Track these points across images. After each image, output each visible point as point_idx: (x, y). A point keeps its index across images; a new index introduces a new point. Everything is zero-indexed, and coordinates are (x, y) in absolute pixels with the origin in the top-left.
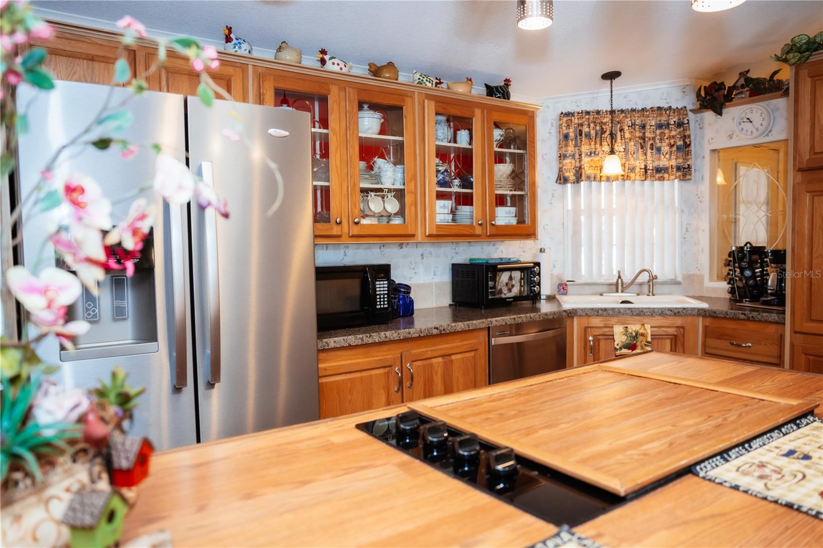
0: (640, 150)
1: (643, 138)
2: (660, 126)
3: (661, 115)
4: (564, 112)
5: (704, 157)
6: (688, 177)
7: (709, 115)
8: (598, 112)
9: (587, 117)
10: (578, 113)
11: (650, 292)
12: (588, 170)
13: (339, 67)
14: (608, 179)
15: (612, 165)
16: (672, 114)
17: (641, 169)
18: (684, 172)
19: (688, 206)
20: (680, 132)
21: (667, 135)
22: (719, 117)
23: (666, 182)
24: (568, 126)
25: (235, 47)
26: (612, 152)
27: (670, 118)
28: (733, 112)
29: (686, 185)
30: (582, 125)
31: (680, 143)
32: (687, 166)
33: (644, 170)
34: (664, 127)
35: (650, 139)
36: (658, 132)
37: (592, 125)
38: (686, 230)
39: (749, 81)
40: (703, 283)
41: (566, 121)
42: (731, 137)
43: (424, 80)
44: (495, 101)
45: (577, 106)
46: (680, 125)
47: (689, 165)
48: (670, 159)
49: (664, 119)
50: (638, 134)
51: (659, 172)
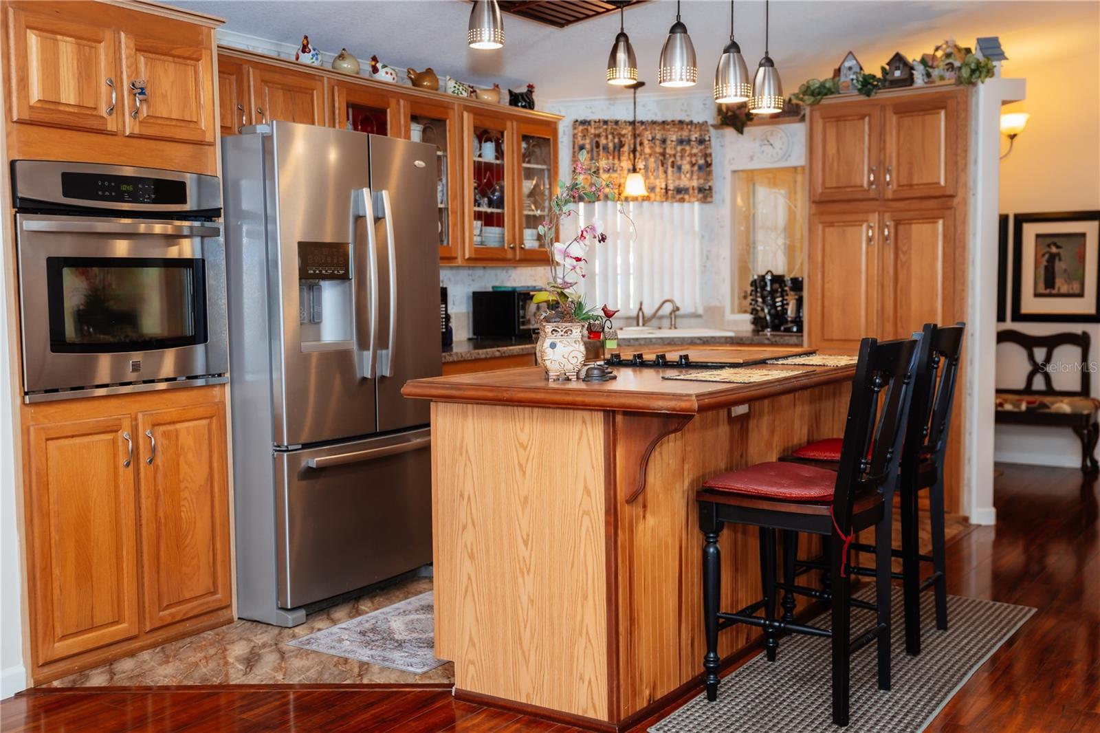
0: (661, 168)
1: (663, 154)
2: (681, 142)
3: (682, 129)
4: (579, 120)
5: (724, 178)
6: (709, 199)
7: (730, 132)
8: (617, 122)
9: (605, 127)
10: (595, 122)
11: (671, 325)
12: (606, 189)
13: (392, 77)
14: (626, 199)
15: (635, 185)
16: (693, 129)
17: (661, 189)
18: (705, 193)
19: (708, 231)
20: (701, 150)
21: (688, 152)
22: (740, 135)
23: (686, 205)
24: (584, 137)
26: (634, 170)
27: (692, 133)
28: (755, 133)
29: (707, 207)
30: (599, 136)
31: (701, 162)
32: (707, 188)
33: (664, 191)
34: (685, 143)
35: (670, 156)
36: (679, 148)
37: (610, 137)
38: (707, 257)
40: (724, 316)
41: (582, 130)
42: (752, 158)
43: (461, 88)
44: (520, 111)
45: (592, 113)
46: (701, 141)
47: (710, 187)
48: (691, 179)
49: (685, 134)
50: (658, 150)
51: (680, 193)
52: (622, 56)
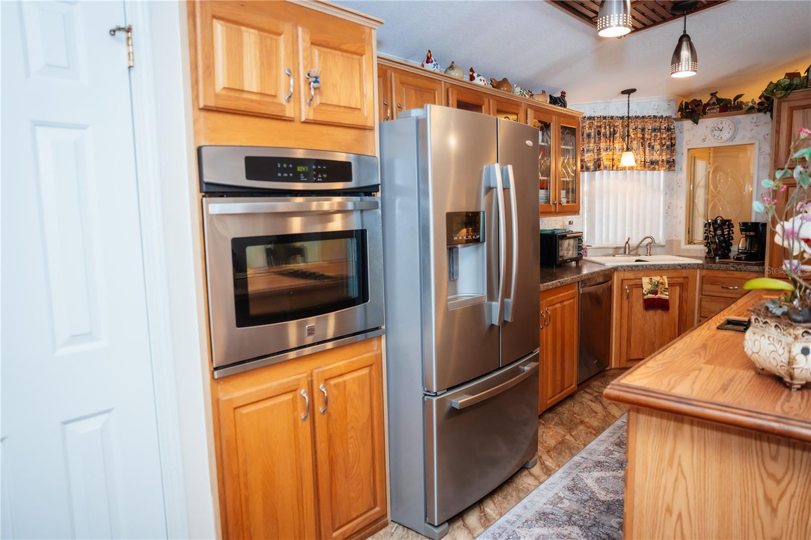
0: (641, 148)
1: (643, 138)
2: (654, 130)
3: (656, 121)
4: (587, 117)
5: (682, 154)
6: (672, 168)
7: (688, 124)
8: (612, 118)
9: (604, 121)
10: (598, 118)
11: (647, 253)
12: (606, 162)
13: (484, 83)
14: (624, 169)
15: (628, 159)
16: (663, 121)
17: (641, 161)
18: (671, 165)
19: (670, 189)
20: (668, 135)
21: (659, 137)
22: (695, 125)
23: (655, 172)
24: (590, 127)
25: (434, 67)
26: (628, 149)
27: (662, 124)
28: (707, 123)
29: (671, 174)
30: (600, 127)
31: (668, 143)
32: (672, 160)
33: (643, 163)
34: (657, 131)
35: (648, 140)
36: (653, 134)
37: (608, 127)
38: (669, 207)
39: (719, 101)
40: (680, 246)
41: (589, 123)
42: (704, 140)
43: (524, 92)
44: (558, 108)
45: (594, 112)
46: (668, 129)
47: (673, 160)
48: (661, 154)
49: (656, 125)
50: (640, 135)
51: (653, 165)
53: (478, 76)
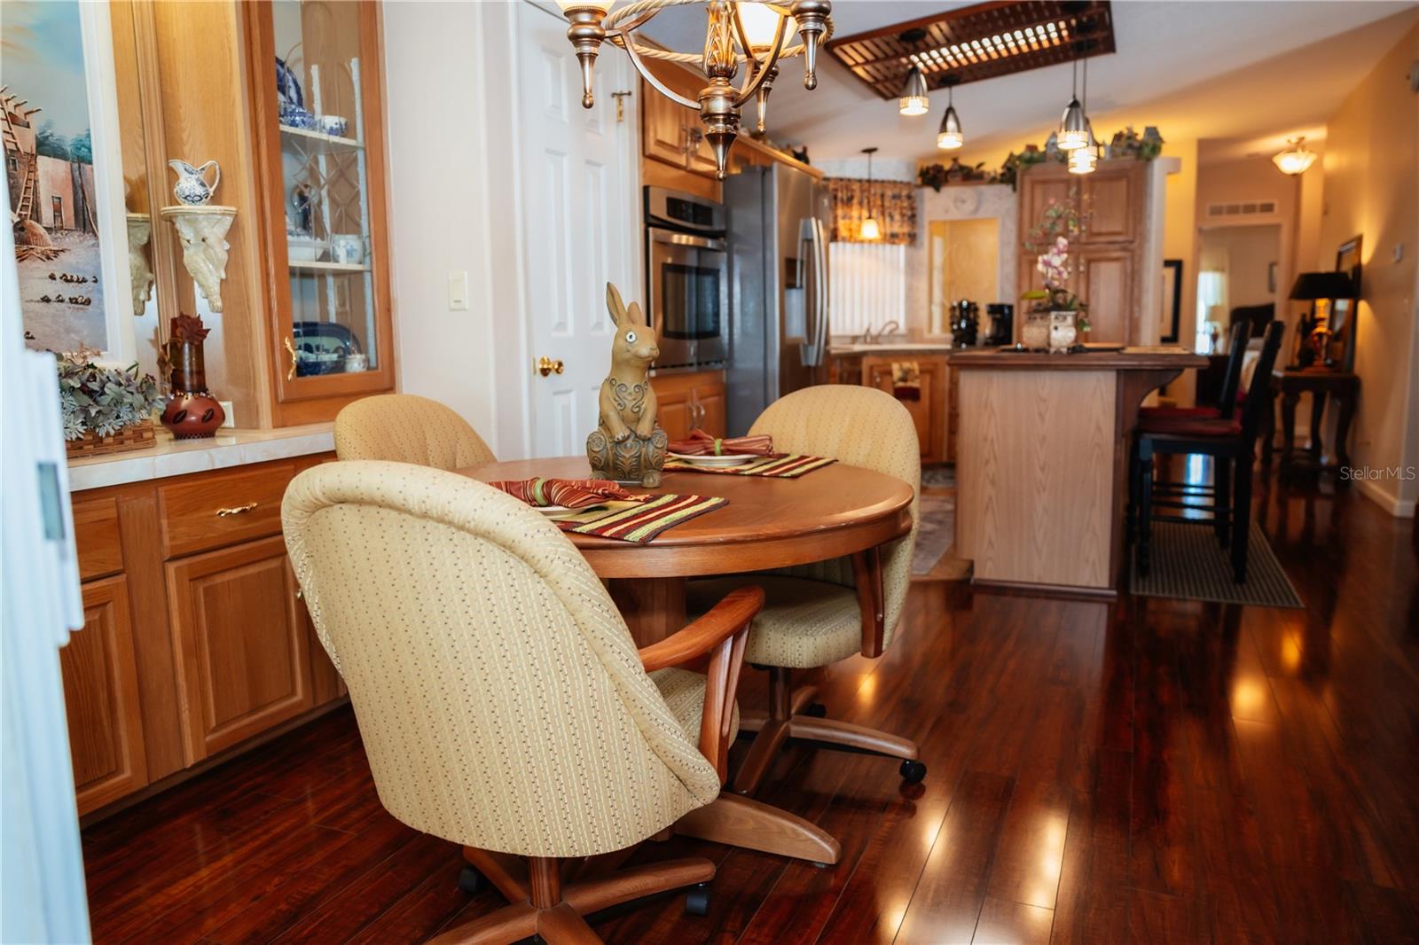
0: (881, 217)
1: (883, 206)
2: (894, 197)
3: (896, 187)
5: (925, 227)
6: (914, 243)
7: (928, 192)
8: (849, 180)
9: (841, 183)
12: (843, 232)
14: (862, 242)
15: (870, 230)
16: (903, 187)
17: (882, 233)
18: (912, 238)
19: (911, 268)
20: (909, 204)
21: (899, 205)
22: (937, 193)
23: (896, 247)
26: (870, 217)
27: (902, 190)
28: (950, 192)
29: (911, 249)
30: (836, 190)
31: (909, 213)
32: (913, 234)
33: (883, 235)
34: (897, 198)
35: (888, 208)
36: (893, 202)
37: (845, 191)
39: (962, 168)
40: (922, 335)
42: (946, 212)
44: (801, 165)
46: (909, 197)
47: (915, 233)
48: (901, 227)
49: (896, 191)
50: (879, 202)
51: (892, 238)
52: (951, 124)
53: (742, 126)
